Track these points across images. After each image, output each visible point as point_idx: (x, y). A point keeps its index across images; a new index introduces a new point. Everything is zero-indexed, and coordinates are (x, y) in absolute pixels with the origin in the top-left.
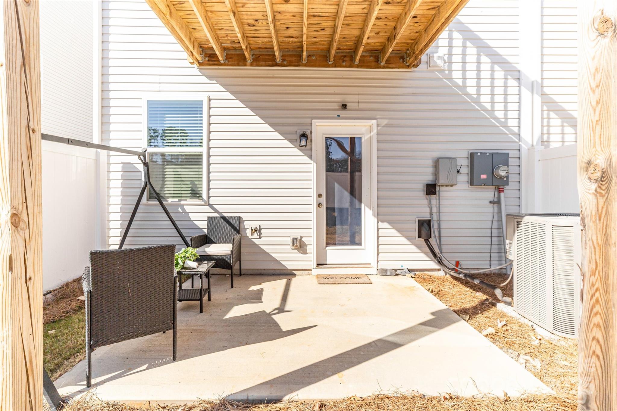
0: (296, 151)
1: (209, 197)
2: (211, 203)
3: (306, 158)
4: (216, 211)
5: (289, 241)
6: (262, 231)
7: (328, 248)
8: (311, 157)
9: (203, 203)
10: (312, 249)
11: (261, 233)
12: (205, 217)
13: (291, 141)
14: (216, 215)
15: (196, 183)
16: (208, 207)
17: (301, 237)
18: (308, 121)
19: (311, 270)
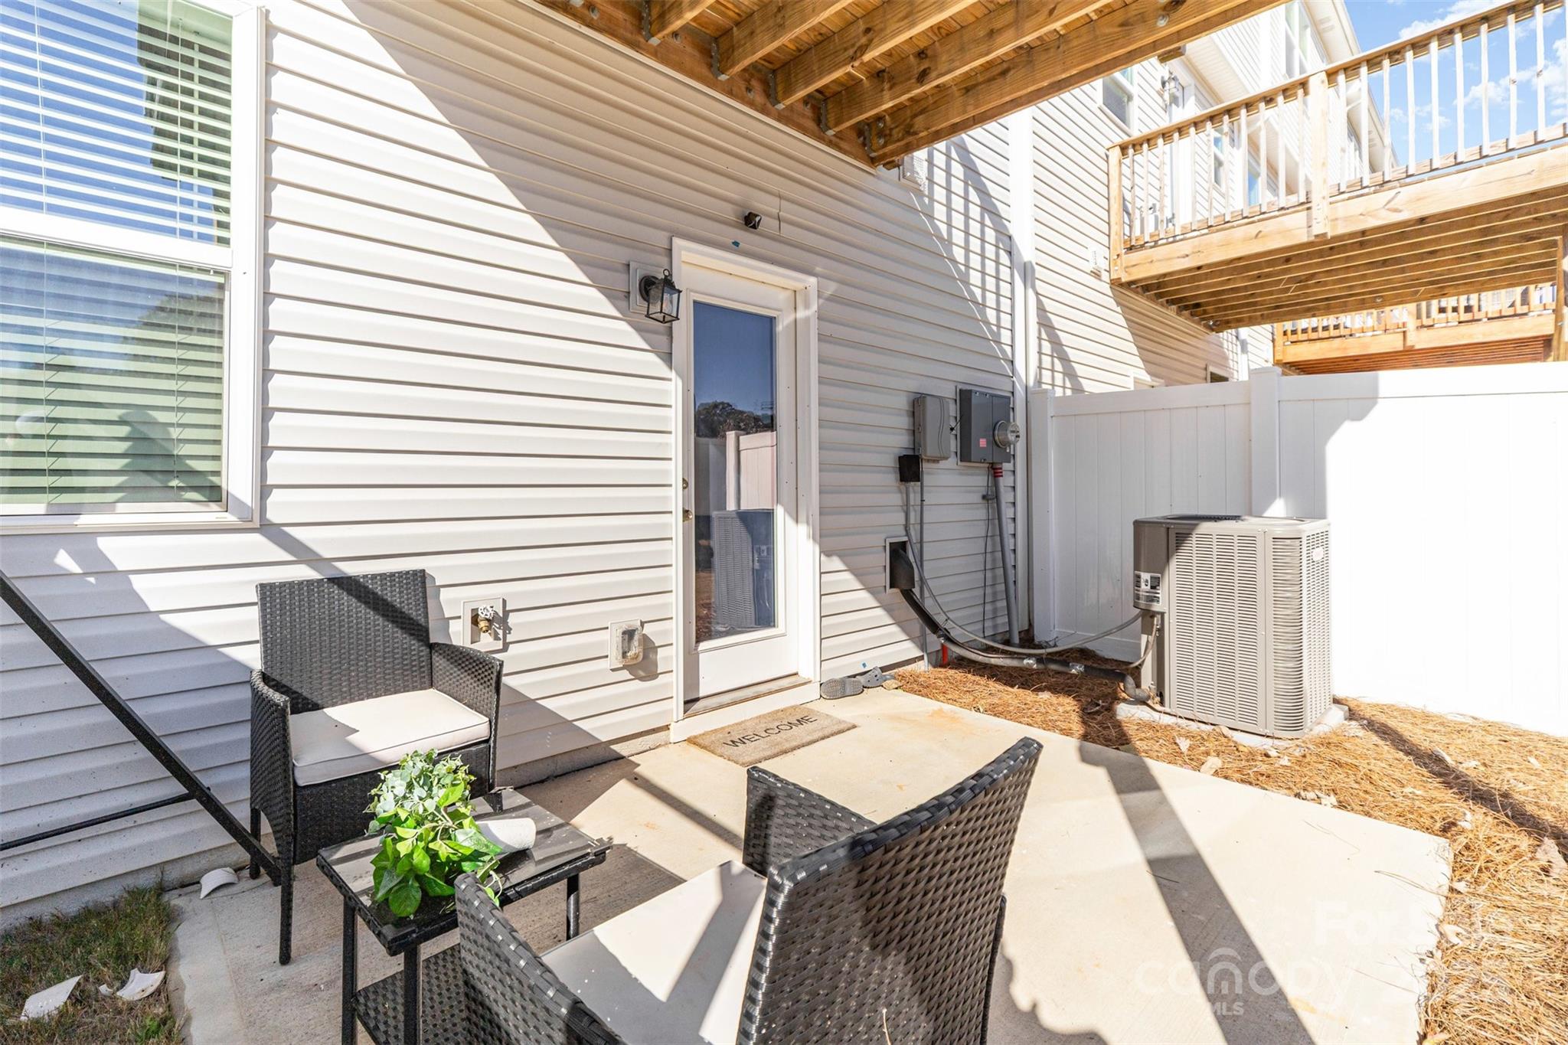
0: (623, 331)
1: (264, 491)
2: (273, 515)
3: (652, 357)
4: (302, 553)
5: (610, 642)
6: (512, 619)
7: (703, 646)
8: (668, 358)
9: (230, 518)
10: (671, 658)
11: (507, 630)
12: (245, 586)
13: (608, 293)
14: (304, 573)
15: (162, 417)
16: (257, 538)
17: (642, 624)
18: (660, 238)
19: (667, 728)
